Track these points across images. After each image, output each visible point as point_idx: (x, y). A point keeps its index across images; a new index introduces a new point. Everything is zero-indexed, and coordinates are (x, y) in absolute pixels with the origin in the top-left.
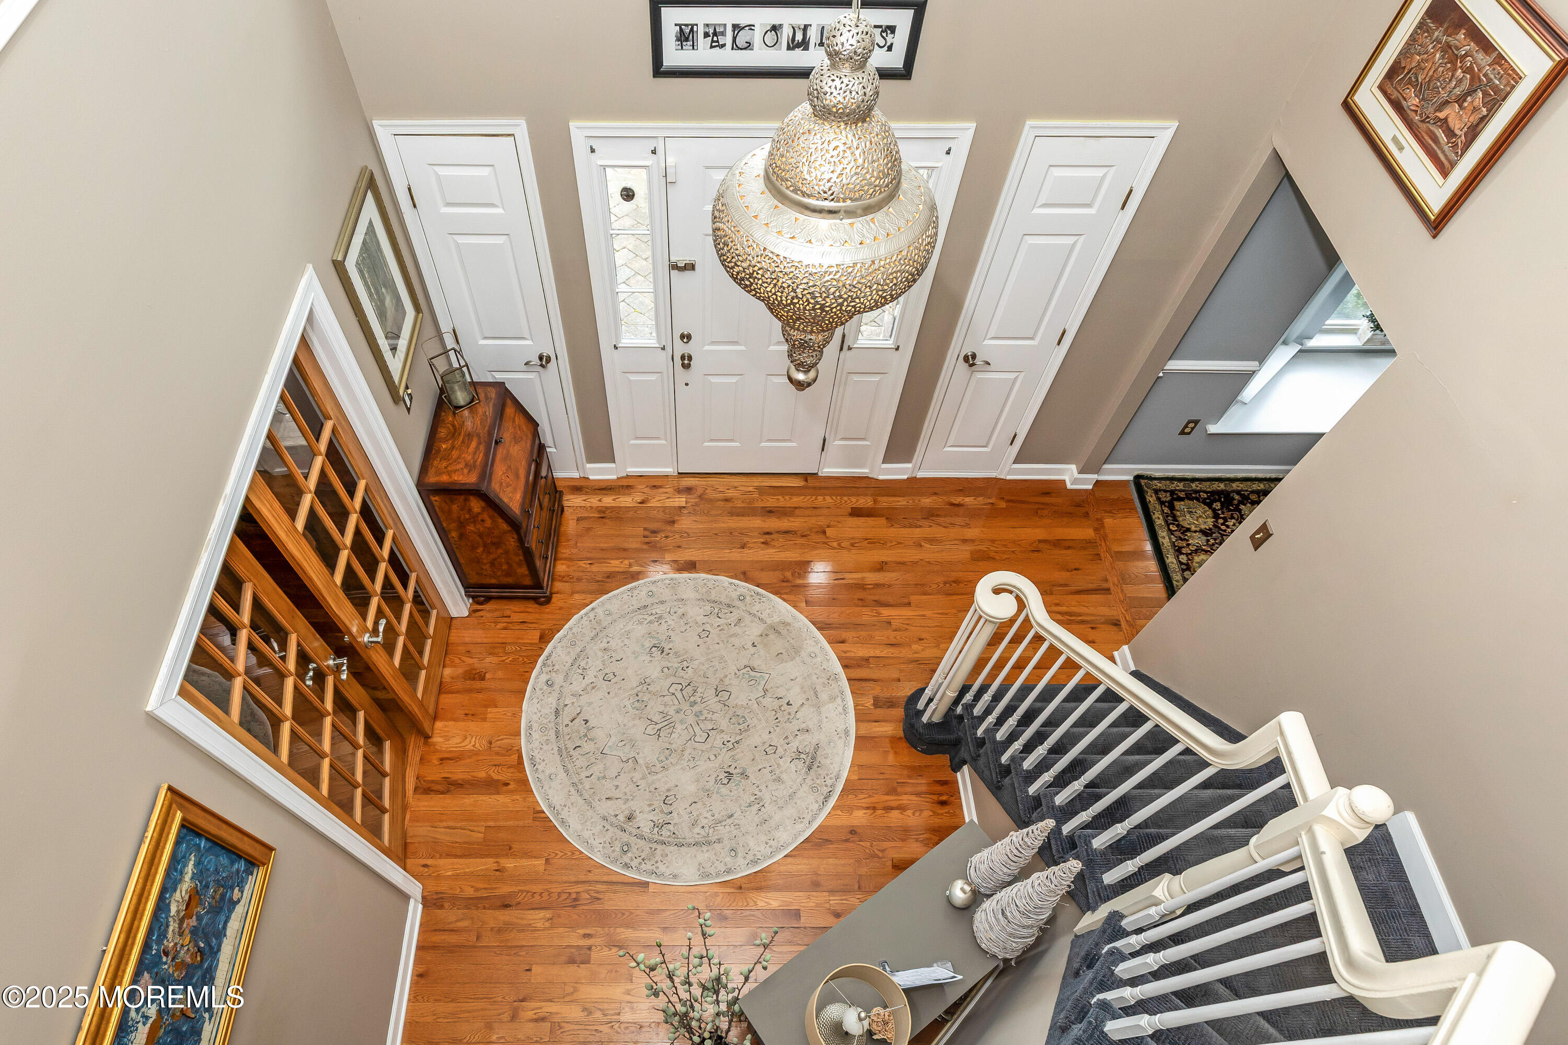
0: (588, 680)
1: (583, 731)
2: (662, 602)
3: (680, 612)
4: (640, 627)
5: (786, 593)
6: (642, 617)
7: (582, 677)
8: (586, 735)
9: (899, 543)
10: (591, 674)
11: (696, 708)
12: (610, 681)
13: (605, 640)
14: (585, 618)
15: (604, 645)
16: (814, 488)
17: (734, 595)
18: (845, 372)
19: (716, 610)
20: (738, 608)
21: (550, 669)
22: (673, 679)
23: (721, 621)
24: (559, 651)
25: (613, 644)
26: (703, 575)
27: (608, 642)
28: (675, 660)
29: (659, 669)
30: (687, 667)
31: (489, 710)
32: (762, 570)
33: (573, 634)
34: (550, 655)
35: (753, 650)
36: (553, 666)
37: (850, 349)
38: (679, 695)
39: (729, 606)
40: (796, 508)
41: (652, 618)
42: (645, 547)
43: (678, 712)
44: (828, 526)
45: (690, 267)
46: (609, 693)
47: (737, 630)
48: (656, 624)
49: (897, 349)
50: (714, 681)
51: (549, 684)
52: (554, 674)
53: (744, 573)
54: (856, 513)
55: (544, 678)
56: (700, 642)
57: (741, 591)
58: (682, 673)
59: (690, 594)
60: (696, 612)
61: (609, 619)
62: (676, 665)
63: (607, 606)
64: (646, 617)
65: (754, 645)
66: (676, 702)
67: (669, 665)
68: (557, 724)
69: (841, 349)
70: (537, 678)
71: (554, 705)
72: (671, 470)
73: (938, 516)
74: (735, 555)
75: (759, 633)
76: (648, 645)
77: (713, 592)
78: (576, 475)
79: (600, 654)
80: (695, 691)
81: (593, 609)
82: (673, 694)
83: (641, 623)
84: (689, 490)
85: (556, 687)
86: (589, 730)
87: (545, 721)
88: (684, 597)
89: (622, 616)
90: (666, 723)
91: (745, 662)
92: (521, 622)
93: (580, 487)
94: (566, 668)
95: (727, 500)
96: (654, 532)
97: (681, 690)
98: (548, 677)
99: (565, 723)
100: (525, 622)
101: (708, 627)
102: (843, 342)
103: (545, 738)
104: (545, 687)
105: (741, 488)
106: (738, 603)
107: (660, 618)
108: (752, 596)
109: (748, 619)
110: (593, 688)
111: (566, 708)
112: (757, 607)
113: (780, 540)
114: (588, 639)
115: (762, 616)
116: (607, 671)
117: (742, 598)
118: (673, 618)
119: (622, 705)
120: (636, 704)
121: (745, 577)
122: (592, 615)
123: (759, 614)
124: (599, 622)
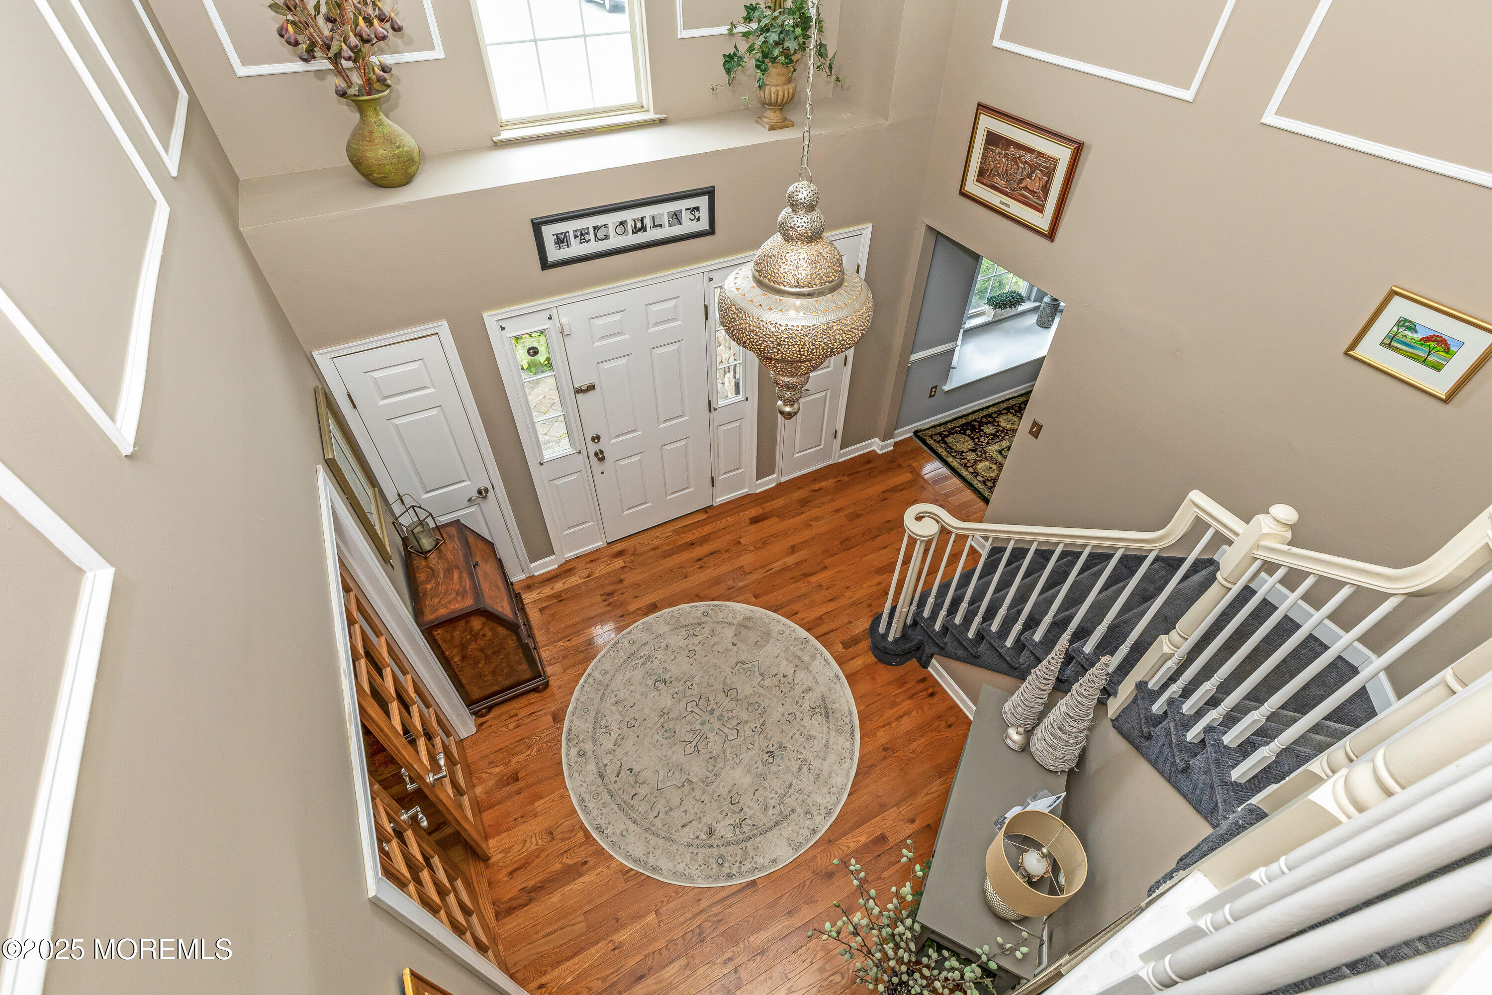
0: (614, 735)
1: (631, 779)
2: (645, 644)
3: (663, 645)
4: (637, 672)
5: (736, 597)
6: (633, 663)
7: (608, 734)
8: (636, 782)
9: (795, 529)
10: (614, 727)
11: (717, 714)
12: (634, 726)
13: (612, 696)
14: (586, 686)
15: (614, 699)
16: (715, 515)
17: (699, 614)
18: (715, 427)
19: (691, 632)
20: (707, 623)
21: (576, 741)
22: (685, 701)
23: (700, 638)
24: (576, 722)
25: (621, 695)
26: (667, 610)
27: (616, 696)
28: (679, 684)
29: (669, 697)
30: (692, 685)
31: (536, 804)
32: (709, 587)
33: (582, 703)
34: (570, 730)
35: (735, 649)
36: (578, 737)
37: (715, 410)
38: (697, 710)
39: (699, 624)
40: (710, 534)
41: (643, 660)
42: (608, 608)
43: (703, 724)
44: (740, 538)
45: (592, 387)
46: (638, 737)
47: (715, 639)
48: (649, 663)
49: (747, 399)
50: (718, 686)
51: (582, 754)
52: (582, 744)
53: (697, 595)
54: (755, 520)
55: (574, 752)
56: (691, 661)
57: (702, 609)
58: (690, 692)
59: (664, 629)
60: (676, 640)
61: (608, 676)
62: (682, 688)
63: (601, 667)
64: (637, 661)
65: (734, 645)
66: (698, 717)
67: (676, 690)
68: (605, 785)
69: (710, 411)
70: (567, 755)
71: (595, 770)
72: (601, 543)
73: (810, 501)
74: (685, 584)
75: (733, 634)
76: (650, 682)
77: (681, 619)
78: (523, 577)
79: (614, 708)
80: (708, 701)
81: (589, 675)
82: (692, 712)
83: (636, 668)
84: (620, 553)
85: (589, 753)
86: (636, 776)
87: (593, 788)
88: (660, 632)
89: (618, 669)
90: (698, 738)
91: (734, 660)
92: (530, 714)
93: (531, 584)
94: (590, 733)
95: (655, 549)
96: (610, 594)
97: (697, 705)
98: (578, 749)
99: (613, 781)
100: (533, 713)
101: (691, 647)
102: (710, 406)
103: (601, 803)
104: (579, 759)
105: (662, 536)
106: (706, 619)
107: (649, 657)
108: (712, 609)
109: (719, 628)
110: (622, 739)
111: (607, 768)
112: (721, 615)
113: (711, 561)
114: (597, 701)
115: (728, 621)
116: (627, 719)
117: (706, 614)
118: (661, 652)
119: (654, 741)
120: (666, 735)
121: (699, 598)
122: (591, 680)
123: (725, 620)
124: (600, 683)
